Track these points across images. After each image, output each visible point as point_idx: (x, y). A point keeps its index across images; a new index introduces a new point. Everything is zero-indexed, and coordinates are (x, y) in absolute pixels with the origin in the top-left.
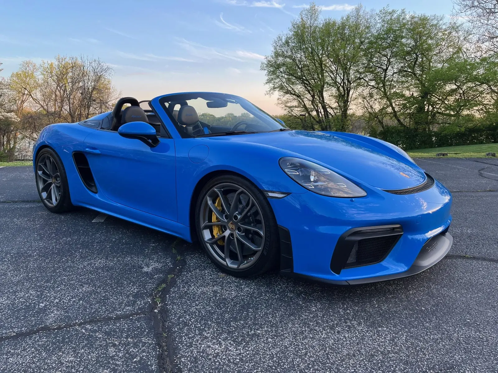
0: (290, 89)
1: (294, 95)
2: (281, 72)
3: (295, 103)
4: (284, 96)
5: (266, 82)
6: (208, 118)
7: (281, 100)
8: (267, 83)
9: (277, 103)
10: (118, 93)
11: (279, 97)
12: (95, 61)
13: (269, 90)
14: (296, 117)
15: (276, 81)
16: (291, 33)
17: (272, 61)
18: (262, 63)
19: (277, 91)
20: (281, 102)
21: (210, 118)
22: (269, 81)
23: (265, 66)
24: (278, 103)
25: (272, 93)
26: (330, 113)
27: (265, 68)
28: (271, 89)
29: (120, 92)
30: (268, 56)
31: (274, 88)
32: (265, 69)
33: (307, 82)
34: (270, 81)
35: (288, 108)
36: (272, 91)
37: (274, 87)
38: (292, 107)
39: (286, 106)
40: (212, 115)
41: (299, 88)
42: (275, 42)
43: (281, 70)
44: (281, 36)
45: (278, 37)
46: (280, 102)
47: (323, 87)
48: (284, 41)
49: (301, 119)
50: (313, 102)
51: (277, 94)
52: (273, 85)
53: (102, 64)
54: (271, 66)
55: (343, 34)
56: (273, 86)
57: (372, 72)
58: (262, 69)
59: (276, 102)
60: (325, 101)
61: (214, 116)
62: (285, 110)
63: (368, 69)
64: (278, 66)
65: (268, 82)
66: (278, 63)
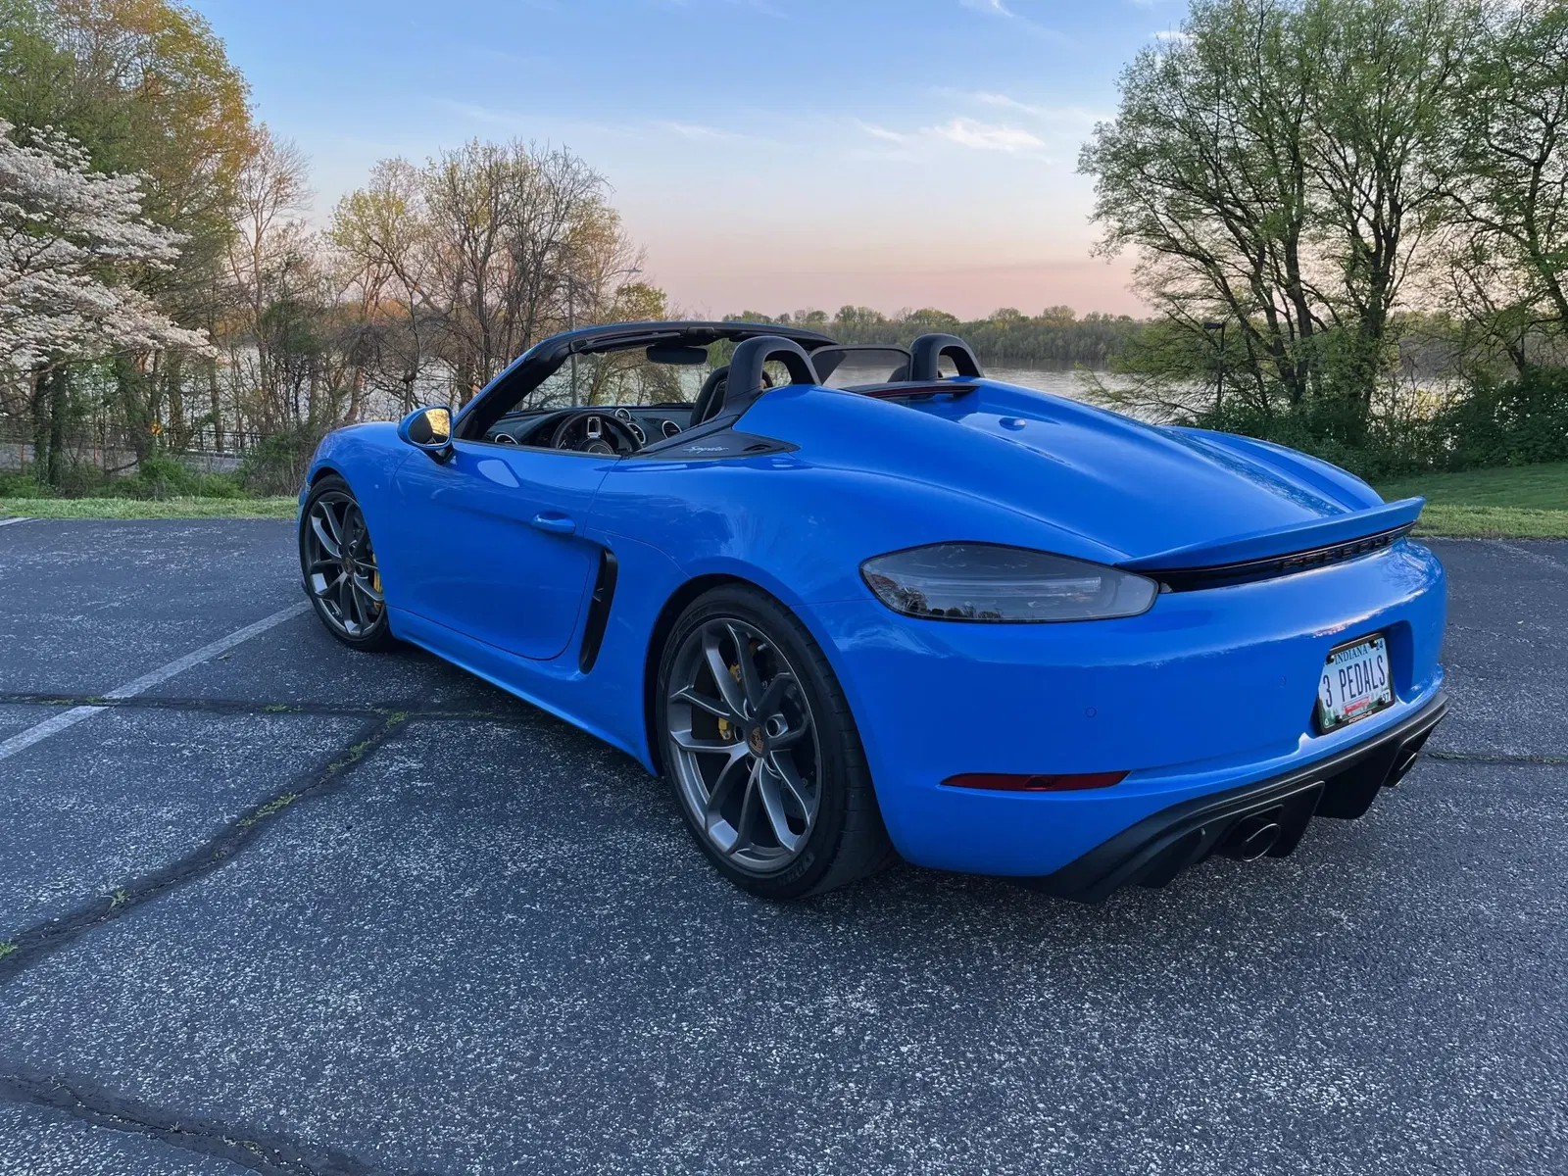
0: (1178, 235)
1: (1191, 254)
2: (1148, 178)
3: (1196, 283)
4: (1156, 261)
5: (1096, 211)
6: (934, 325)
7: (1147, 275)
8: (1098, 216)
9: (1134, 283)
10: (635, 254)
11: (1141, 262)
12: (555, 156)
13: (1107, 237)
14: (1193, 330)
15: (1132, 209)
16: (1187, 41)
17: (1119, 140)
18: (1083, 149)
19: (1132, 242)
20: (1144, 277)
21: (939, 325)
22: (1106, 210)
23: (1094, 158)
24: (1138, 283)
25: (1114, 249)
26: (1317, 319)
27: (1095, 165)
28: (1113, 237)
29: (643, 250)
30: (1107, 125)
31: (1124, 232)
32: (1094, 169)
33: (1239, 212)
34: (1111, 208)
35: (1164, 301)
36: (1113, 245)
37: (1121, 228)
38: (1178, 298)
39: (1164, 295)
40: (948, 316)
41: (1211, 231)
42: (1131, 75)
43: (1151, 169)
44: (1151, 53)
45: (1140, 56)
46: (1144, 279)
47: (1297, 226)
48: (1159, 65)
49: (1210, 339)
50: (1255, 278)
51: (1133, 251)
52: (1119, 221)
53: (575, 166)
54: (1116, 156)
55: (1379, 37)
56: (1118, 225)
57: (1484, 171)
58: (1085, 168)
59: (1131, 279)
60: (1302, 277)
61: (953, 318)
62: (1158, 306)
63: (1471, 159)
64: (1140, 158)
65: (1106, 212)
66: (1139, 146)
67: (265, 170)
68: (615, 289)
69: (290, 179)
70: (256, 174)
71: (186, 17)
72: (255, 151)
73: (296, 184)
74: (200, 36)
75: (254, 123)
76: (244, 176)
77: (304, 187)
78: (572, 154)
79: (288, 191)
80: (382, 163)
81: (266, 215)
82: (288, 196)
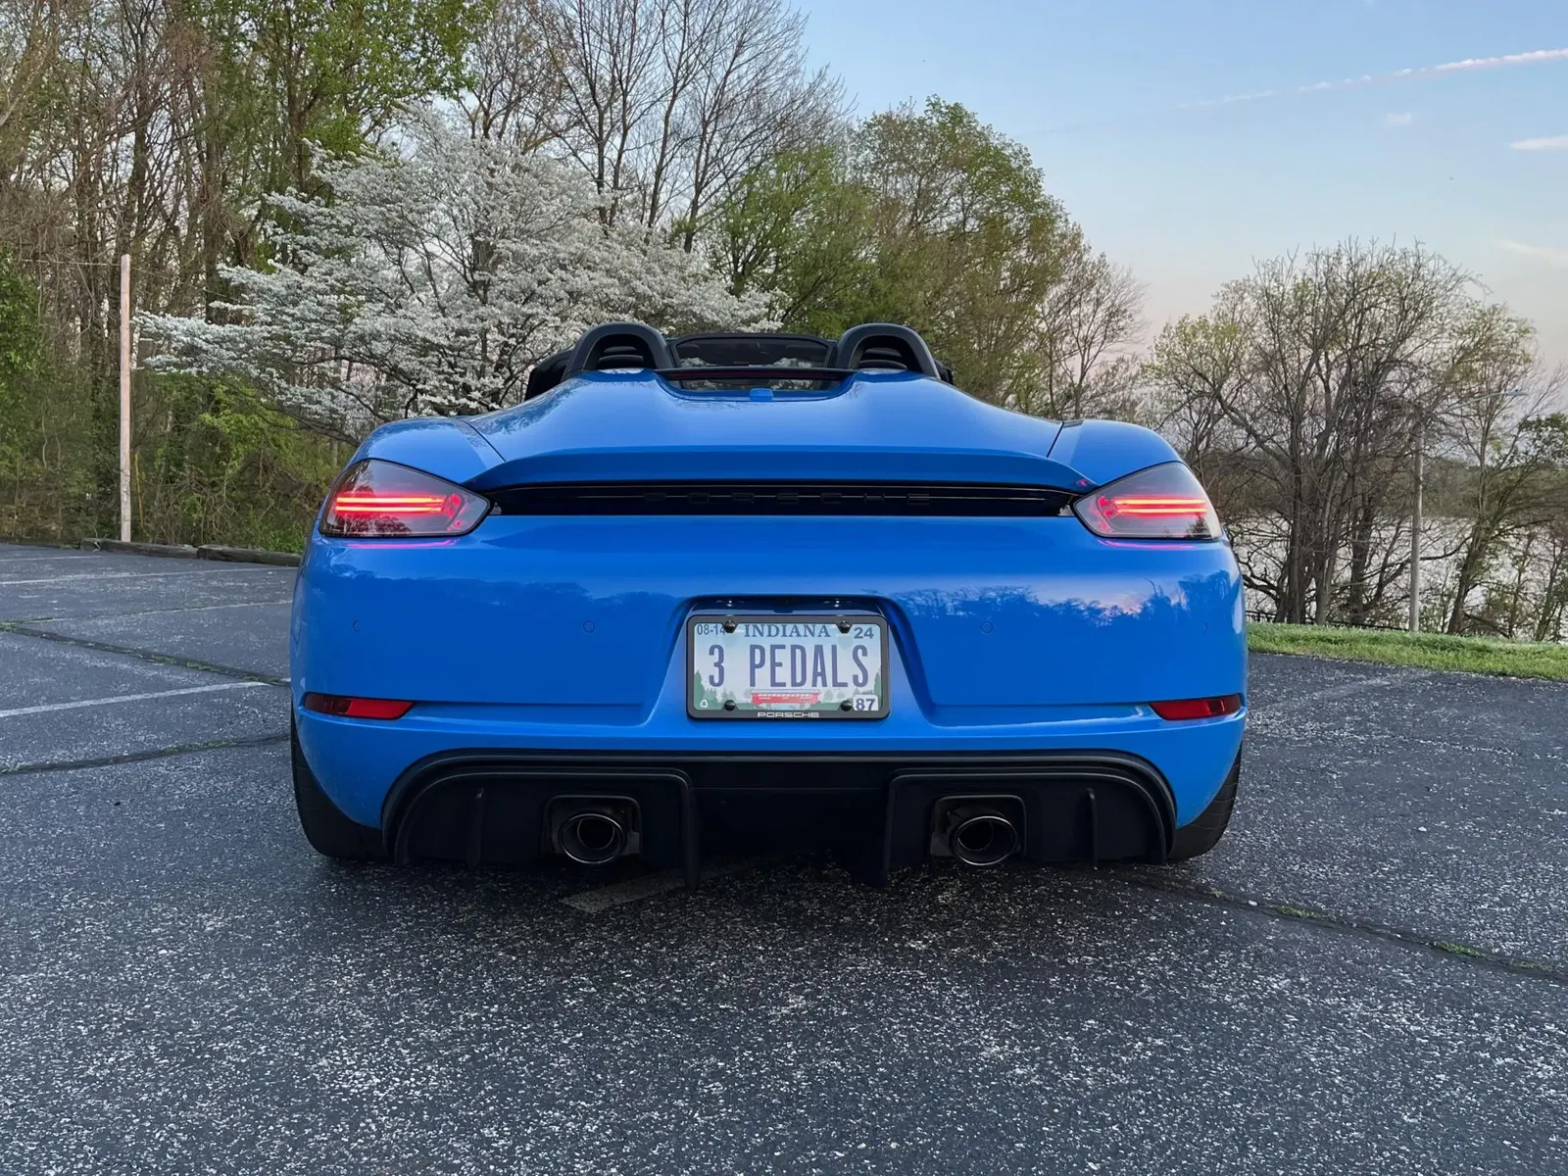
67: (1098, 303)
68: (1516, 421)
69: (1125, 311)
70: (1088, 309)
71: (1008, 152)
72: (1091, 284)
73: (1130, 316)
74: (1020, 168)
75: (1091, 257)
76: (1075, 312)
77: (1137, 318)
78: (1428, 250)
79: (1121, 324)
80: (1227, 286)
81: (1093, 351)
82: (1122, 329)
